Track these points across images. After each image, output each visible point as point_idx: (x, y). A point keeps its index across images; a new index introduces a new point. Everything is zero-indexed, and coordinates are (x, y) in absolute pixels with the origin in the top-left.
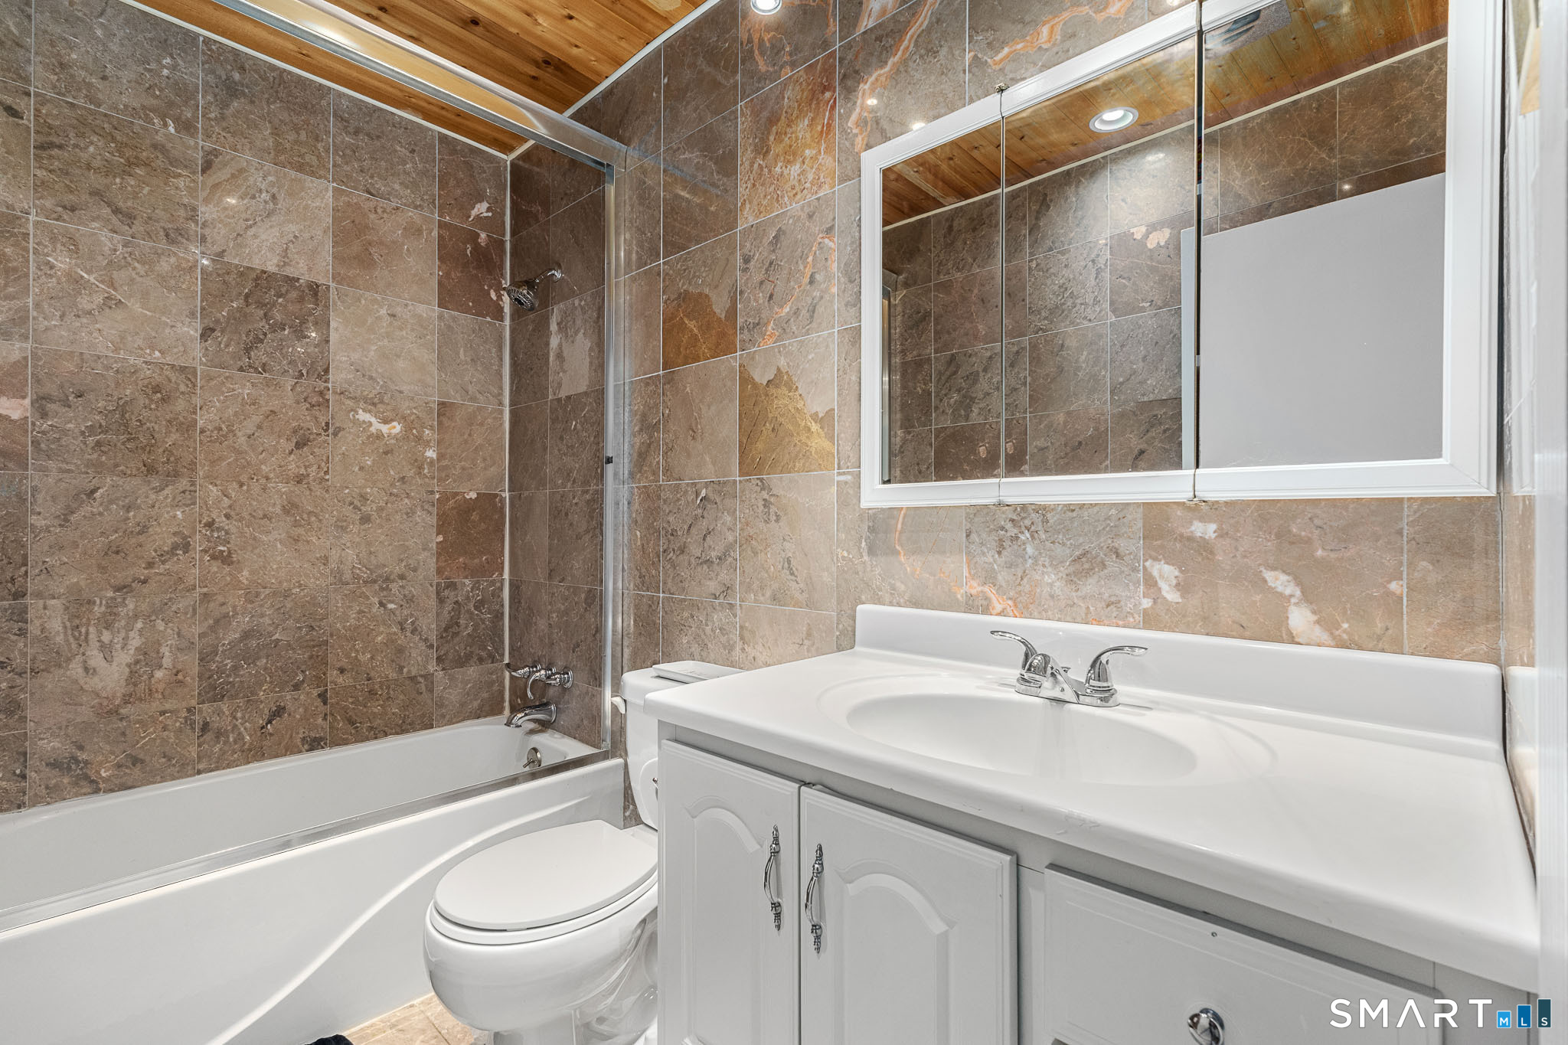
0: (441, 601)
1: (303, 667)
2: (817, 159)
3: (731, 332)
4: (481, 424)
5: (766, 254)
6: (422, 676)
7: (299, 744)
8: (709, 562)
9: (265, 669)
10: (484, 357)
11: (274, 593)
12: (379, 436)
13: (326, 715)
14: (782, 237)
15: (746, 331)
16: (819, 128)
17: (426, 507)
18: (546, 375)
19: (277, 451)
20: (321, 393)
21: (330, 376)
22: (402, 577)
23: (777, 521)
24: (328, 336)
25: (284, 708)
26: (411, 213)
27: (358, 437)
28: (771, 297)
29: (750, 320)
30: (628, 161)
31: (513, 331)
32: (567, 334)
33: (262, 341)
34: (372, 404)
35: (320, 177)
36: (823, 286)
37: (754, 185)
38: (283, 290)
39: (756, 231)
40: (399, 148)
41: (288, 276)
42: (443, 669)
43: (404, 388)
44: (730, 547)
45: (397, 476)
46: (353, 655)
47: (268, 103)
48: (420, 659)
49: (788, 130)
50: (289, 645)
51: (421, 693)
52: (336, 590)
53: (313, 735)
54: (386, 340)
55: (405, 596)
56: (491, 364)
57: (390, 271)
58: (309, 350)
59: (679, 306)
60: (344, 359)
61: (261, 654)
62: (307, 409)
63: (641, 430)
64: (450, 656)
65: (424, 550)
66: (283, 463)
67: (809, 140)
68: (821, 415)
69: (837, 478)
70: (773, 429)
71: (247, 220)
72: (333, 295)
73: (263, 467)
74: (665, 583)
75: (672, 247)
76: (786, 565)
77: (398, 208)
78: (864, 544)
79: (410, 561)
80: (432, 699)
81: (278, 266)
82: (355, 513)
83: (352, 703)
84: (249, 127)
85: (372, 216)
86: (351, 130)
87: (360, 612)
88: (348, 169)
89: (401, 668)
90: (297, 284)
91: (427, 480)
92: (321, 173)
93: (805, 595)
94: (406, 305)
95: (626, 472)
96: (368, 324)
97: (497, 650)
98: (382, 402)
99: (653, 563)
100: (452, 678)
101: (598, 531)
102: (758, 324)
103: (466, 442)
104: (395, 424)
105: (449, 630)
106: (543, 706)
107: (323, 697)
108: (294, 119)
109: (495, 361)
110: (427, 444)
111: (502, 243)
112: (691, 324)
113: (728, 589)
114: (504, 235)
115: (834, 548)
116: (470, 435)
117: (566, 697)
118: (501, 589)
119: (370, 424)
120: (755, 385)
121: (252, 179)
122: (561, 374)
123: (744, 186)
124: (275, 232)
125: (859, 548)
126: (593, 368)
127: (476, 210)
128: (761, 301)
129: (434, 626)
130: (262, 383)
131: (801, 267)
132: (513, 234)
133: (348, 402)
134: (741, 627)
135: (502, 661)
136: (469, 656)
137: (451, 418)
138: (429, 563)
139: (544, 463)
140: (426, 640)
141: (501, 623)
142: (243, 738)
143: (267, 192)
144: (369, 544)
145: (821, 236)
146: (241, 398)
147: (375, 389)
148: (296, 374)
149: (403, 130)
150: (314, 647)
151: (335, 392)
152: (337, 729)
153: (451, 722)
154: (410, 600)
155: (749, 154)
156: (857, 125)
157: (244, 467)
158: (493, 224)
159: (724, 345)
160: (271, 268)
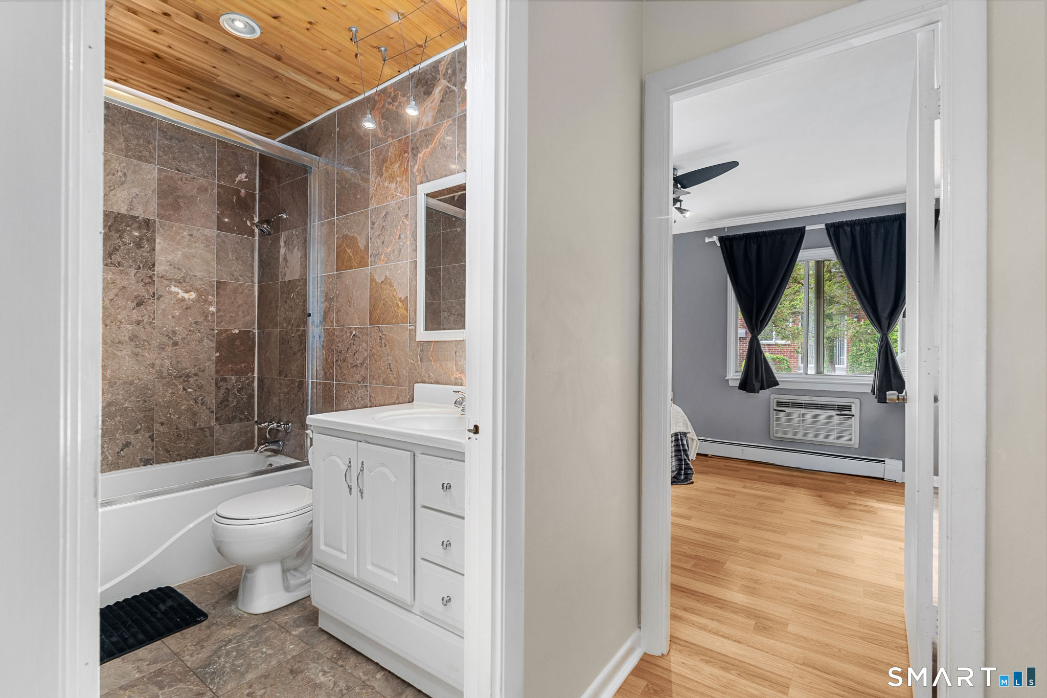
0: (218, 388)
1: (140, 422)
2: (402, 183)
3: (366, 257)
4: (242, 293)
5: (381, 222)
6: (207, 428)
7: (139, 462)
8: (356, 366)
9: (120, 422)
10: (242, 257)
11: (125, 383)
12: (183, 300)
13: (153, 447)
14: (388, 216)
15: (373, 257)
16: (403, 169)
17: (210, 338)
18: (278, 268)
19: (126, 308)
20: (151, 277)
21: (156, 268)
22: (196, 375)
23: (385, 346)
24: (155, 247)
25: (130, 443)
26: (202, 180)
27: (172, 300)
28: (383, 242)
29: (374, 252)
30: (320, 164)
31: (260, 243)
32: (289, 248)
33: (118, 250)
34: (179, 283)
35: (151, 163)
36: (404, 241)
37: (376, 189)
38: (130, 223)
39: (377, 211)
40: (195, 146)
41: (133, 216)
42: (219, 424)
43: (197, 274)
44: (366, 358)
45: (193, 321)
46: (168, 416)
47: (122, 125)
48: (205, 418)
49: (391, 167)
50: (133, 410)
51: (207, 437)
52: (158, 381)
53: (146, 457)
54: (187, 249)
55: (197, 385)
56: (248, 261)
57: (190, 212)
58: (143, 255)
59: (344, 241)
60: (163, 259)
61: (117, 414)
62: (143, 286)
63: (325, 300)
64: (224, 417)
65: (208, 360)
66: (129, 314)
67: (399, 174)
68: (403, 299)
69: (409, 328)
70: (384, 304)
71: (110, 187)
72: (157, 225)
73: (119, 316)
74: (336, 376)
75: (340, 212)
76: (389, 367)
77: (194, 178)
78: (419, 357)
79: (201, 366)
80: (213, 441)
81: (127, 210)
82: (169, 341)
83: (168, 441)
84: (111, 138)
85: (179, 183)
86: (168, 137)
87: (172, 393)
88: (167, 158)
89: (195, 423)
90: (138, 220)
91: (210, 323)
92: (151, 160)
93: (396, 380)
94: (199, 230)
95: (318, 321)
96: (177, 240)
97: (250, 415)
98: (185, 281)
99: (331, 366)
100: (224, 429)
101: (304, 351)
102: (378, 254)
103: (233, 302)
104: (192, 293)
105: (223, 403)
106: (276, 442)
107: (152, 438)
108: (137, 133)
109: (250, 259)
110: (210, 304)
111: (254, 195)
112: (349, 251)
113: (364, 379)
114: (255, 191)
115: (408, 358)
116: (235, 299)
117: (288, 437)
118: (253, 382)
119: (178, 293)
120: (376, 283)
121: (113, 166)
122: (286, 269)
123: (372, 188)
124: (126, 192)
125: (417, 358)
126: (302, 267)
127: (239, 177)
128: (379, 244)
129: (214, 401)
130: (118, 272)
131: (395, 231)
132: (260, 191)
133: (165, 282)
134: (370, 396)
135: (253, 420)
136: (234, 418)
137: (224, 290)
138: (211, 367)
139: (277, 315)
140: (209, 409)
141: (253, 400)
142: (108, 458)
143: (121, 171)
144: (177, 357)
145: (403, 218)
146: (106, 280)
147: (180, 274)
148: (137, 267)
149: (197, 136)
150: (147, 411)
151: (158, 277)
152: (160, 455)
153: (223, 453)
154: (200, 387)
155: (375, 175)
156: (417, 171)
157: (108, 316)
158: (250, 185)
159: (363, 263)
160: (123, 211)
